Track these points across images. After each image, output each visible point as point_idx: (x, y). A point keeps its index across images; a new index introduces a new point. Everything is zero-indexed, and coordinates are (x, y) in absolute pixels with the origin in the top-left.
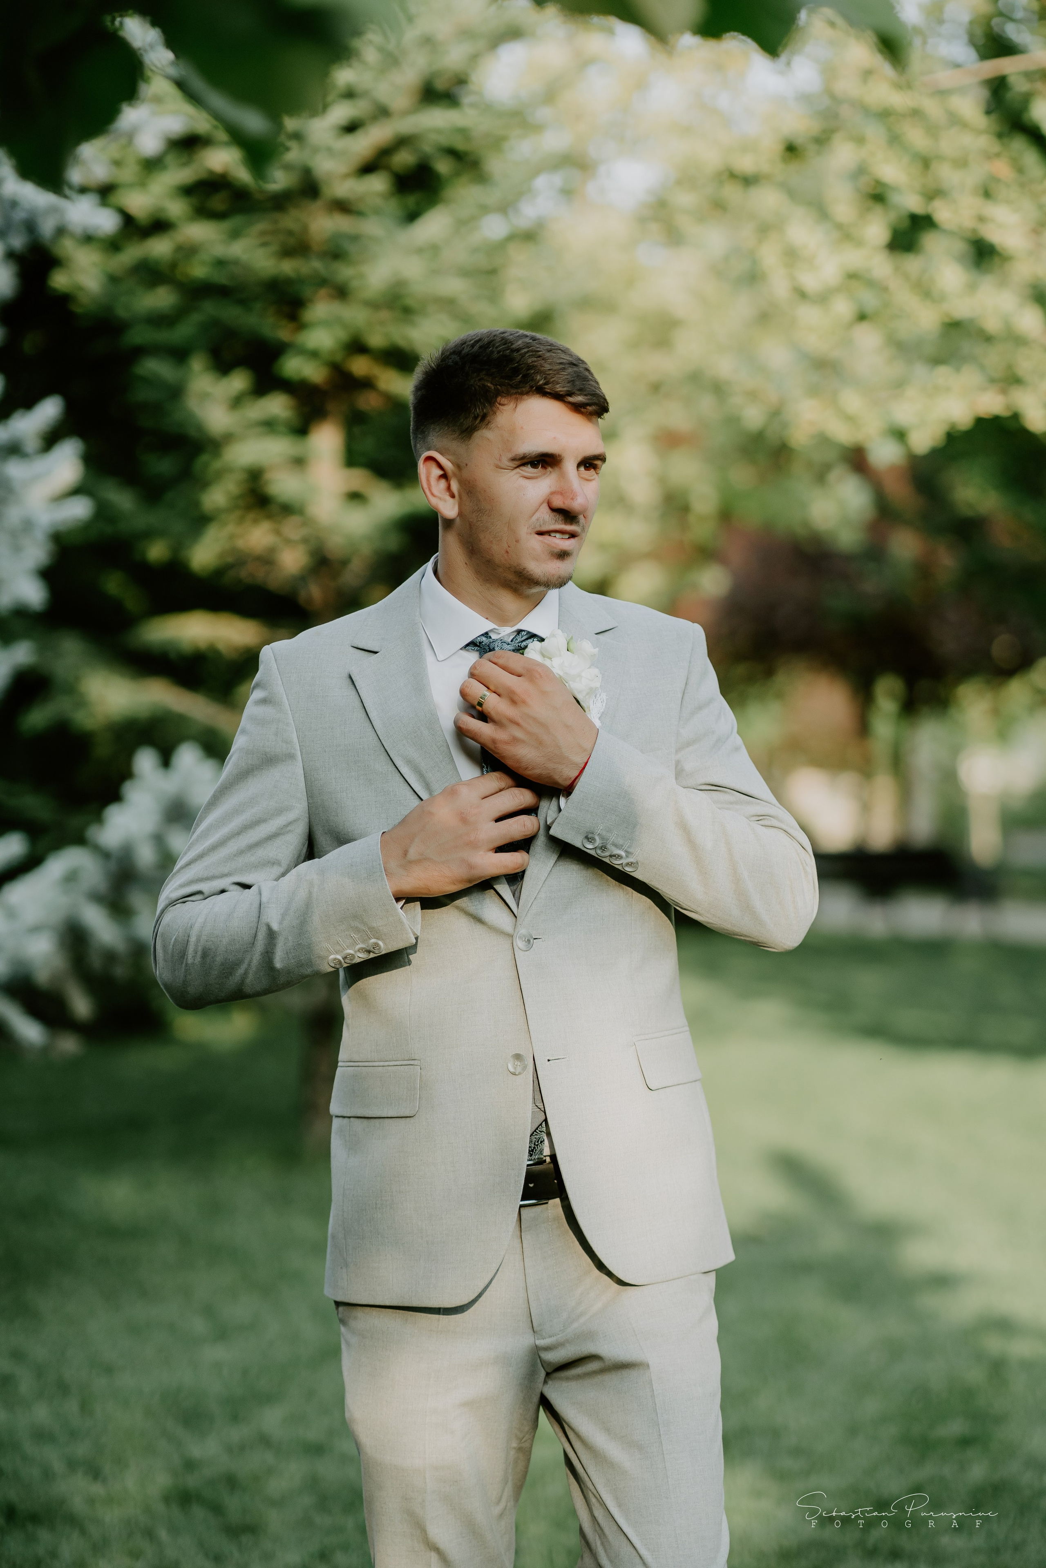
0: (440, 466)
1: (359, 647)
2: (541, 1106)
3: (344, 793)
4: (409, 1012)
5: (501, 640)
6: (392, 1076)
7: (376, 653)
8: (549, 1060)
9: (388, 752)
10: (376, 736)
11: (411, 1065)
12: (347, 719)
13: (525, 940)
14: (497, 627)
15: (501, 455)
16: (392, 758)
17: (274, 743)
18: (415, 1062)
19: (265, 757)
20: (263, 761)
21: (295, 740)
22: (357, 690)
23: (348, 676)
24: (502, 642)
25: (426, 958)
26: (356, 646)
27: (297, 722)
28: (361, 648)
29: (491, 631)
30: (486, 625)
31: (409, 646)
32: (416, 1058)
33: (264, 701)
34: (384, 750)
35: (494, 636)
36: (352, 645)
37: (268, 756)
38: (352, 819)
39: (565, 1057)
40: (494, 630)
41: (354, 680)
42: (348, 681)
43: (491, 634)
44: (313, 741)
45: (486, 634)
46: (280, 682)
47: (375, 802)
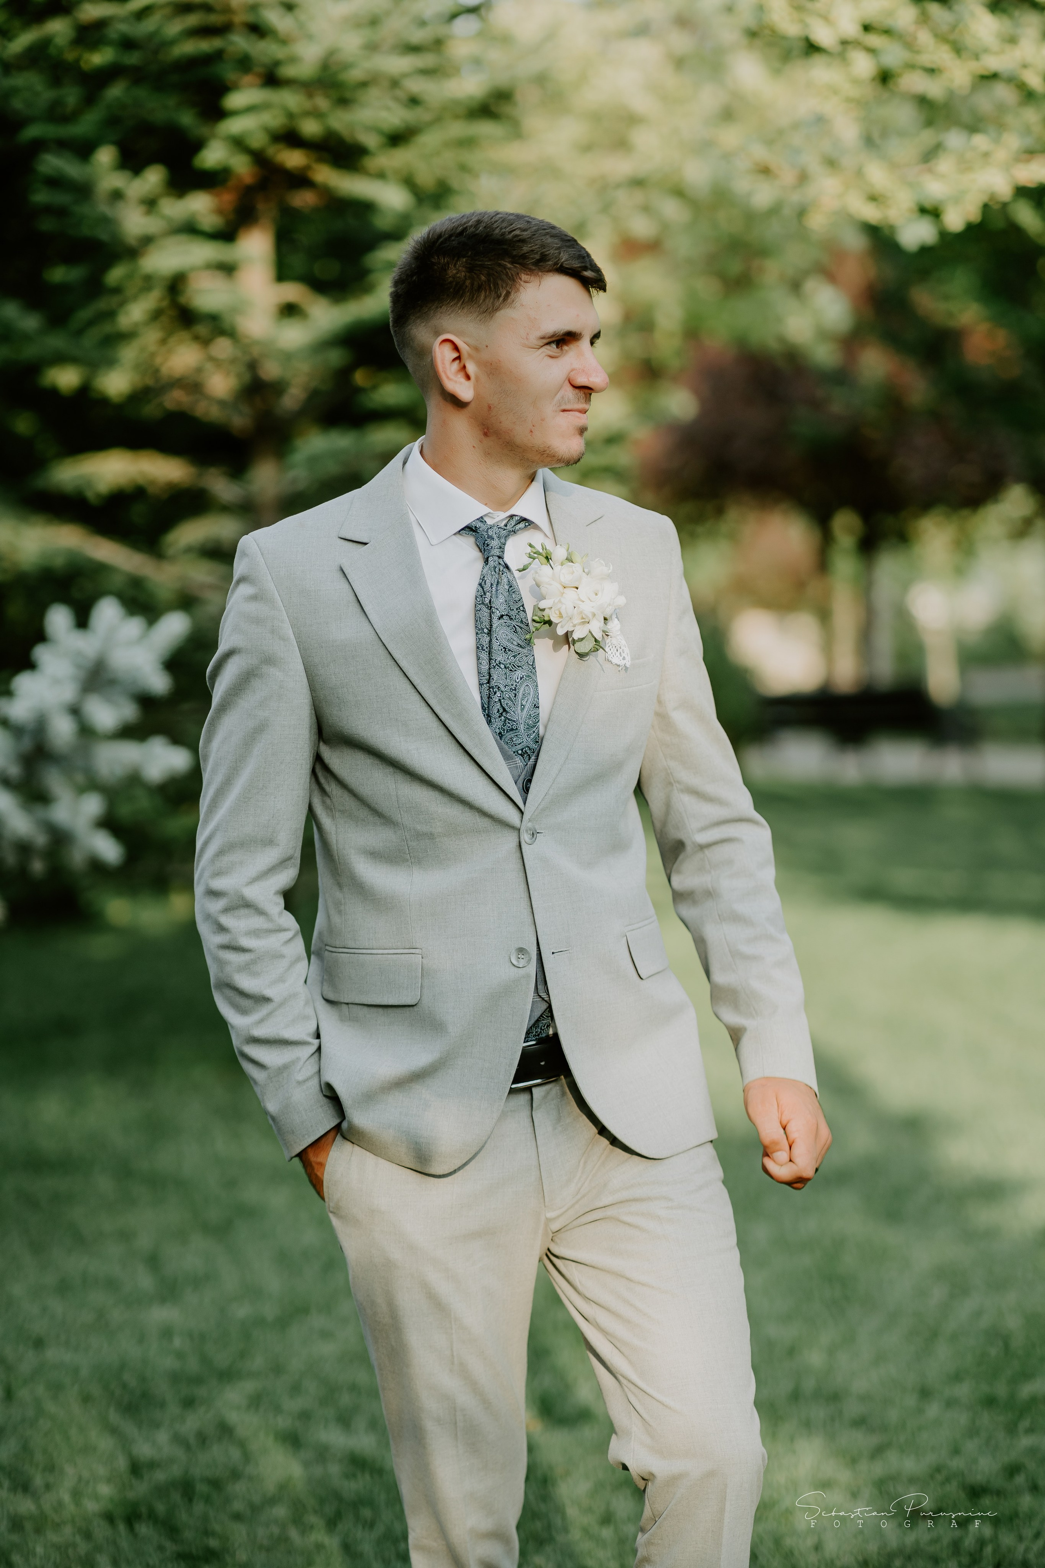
0: (456, 348)
1: (346, 538)
2: (544, 995)
3: (345, 689)
4: (410, 901)
5: (498, 526)
6: (391, 964)
7: (366, 544)
8: (553, 953)
9: (386, 645)
10: (373, 630)
11: (412, 953)
12: (342, 614)
13: (530, 834)
14: (492, 511)
15: (528, 334)
16: (390, 651)
17: (271, 641)
18: (417, 951)
19: (263, 655)
20: (261, 660)
21: (292, 636)
22: (350, 583)
23: (339, 569)
24: (499, 528)
25: (429, 851)
26: (344, 537)
27: (291, 618)
28: (349, 539)
29: (485, 515)
30: (480, 509)
31: (399, 537)
32: (418, 946)
33: (254, 598)
34: (382, 644)
35: (490, 522)
36: (340, 536)
37: (266, 654)
38: (355, 714)
39: (568, 949)
40: (489, 515)
41: (346, 573)
42: (340, 574)
43: (486, 519)
44: (309, 637)
45: (481, 519)
46: (269, 578)
47: (376, 696)
